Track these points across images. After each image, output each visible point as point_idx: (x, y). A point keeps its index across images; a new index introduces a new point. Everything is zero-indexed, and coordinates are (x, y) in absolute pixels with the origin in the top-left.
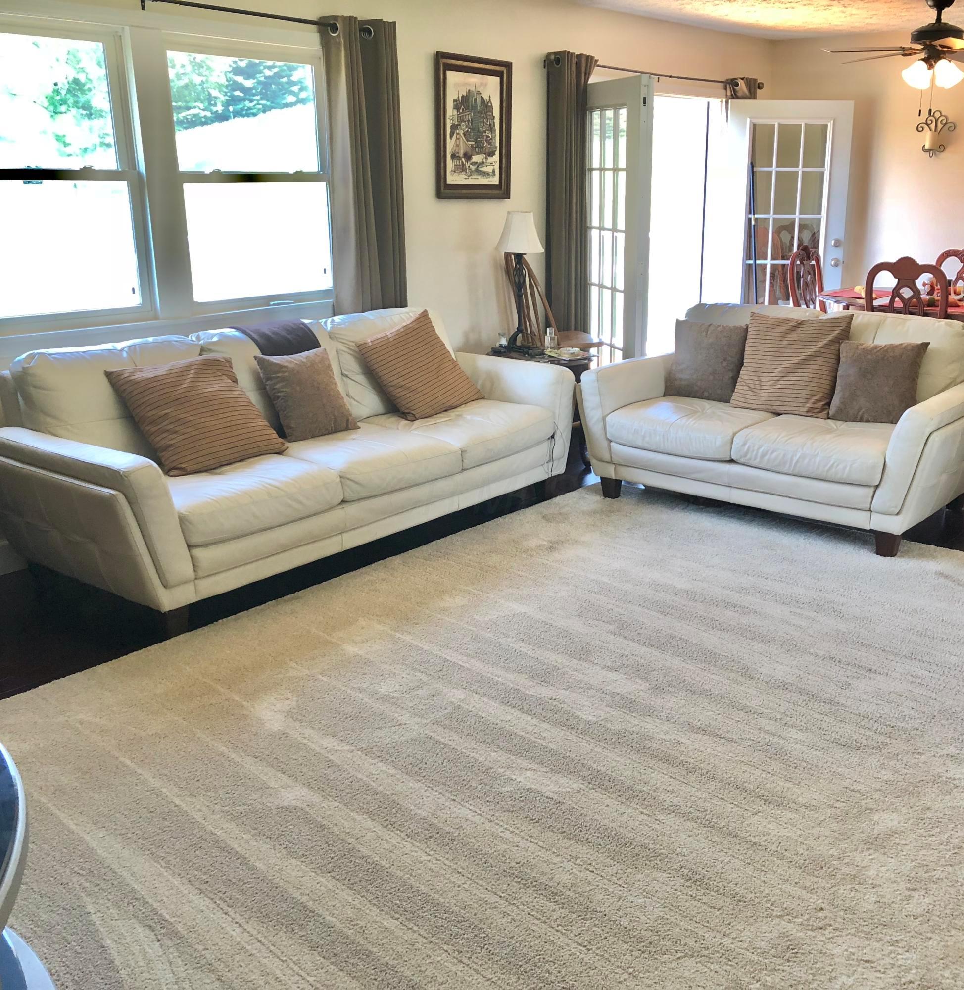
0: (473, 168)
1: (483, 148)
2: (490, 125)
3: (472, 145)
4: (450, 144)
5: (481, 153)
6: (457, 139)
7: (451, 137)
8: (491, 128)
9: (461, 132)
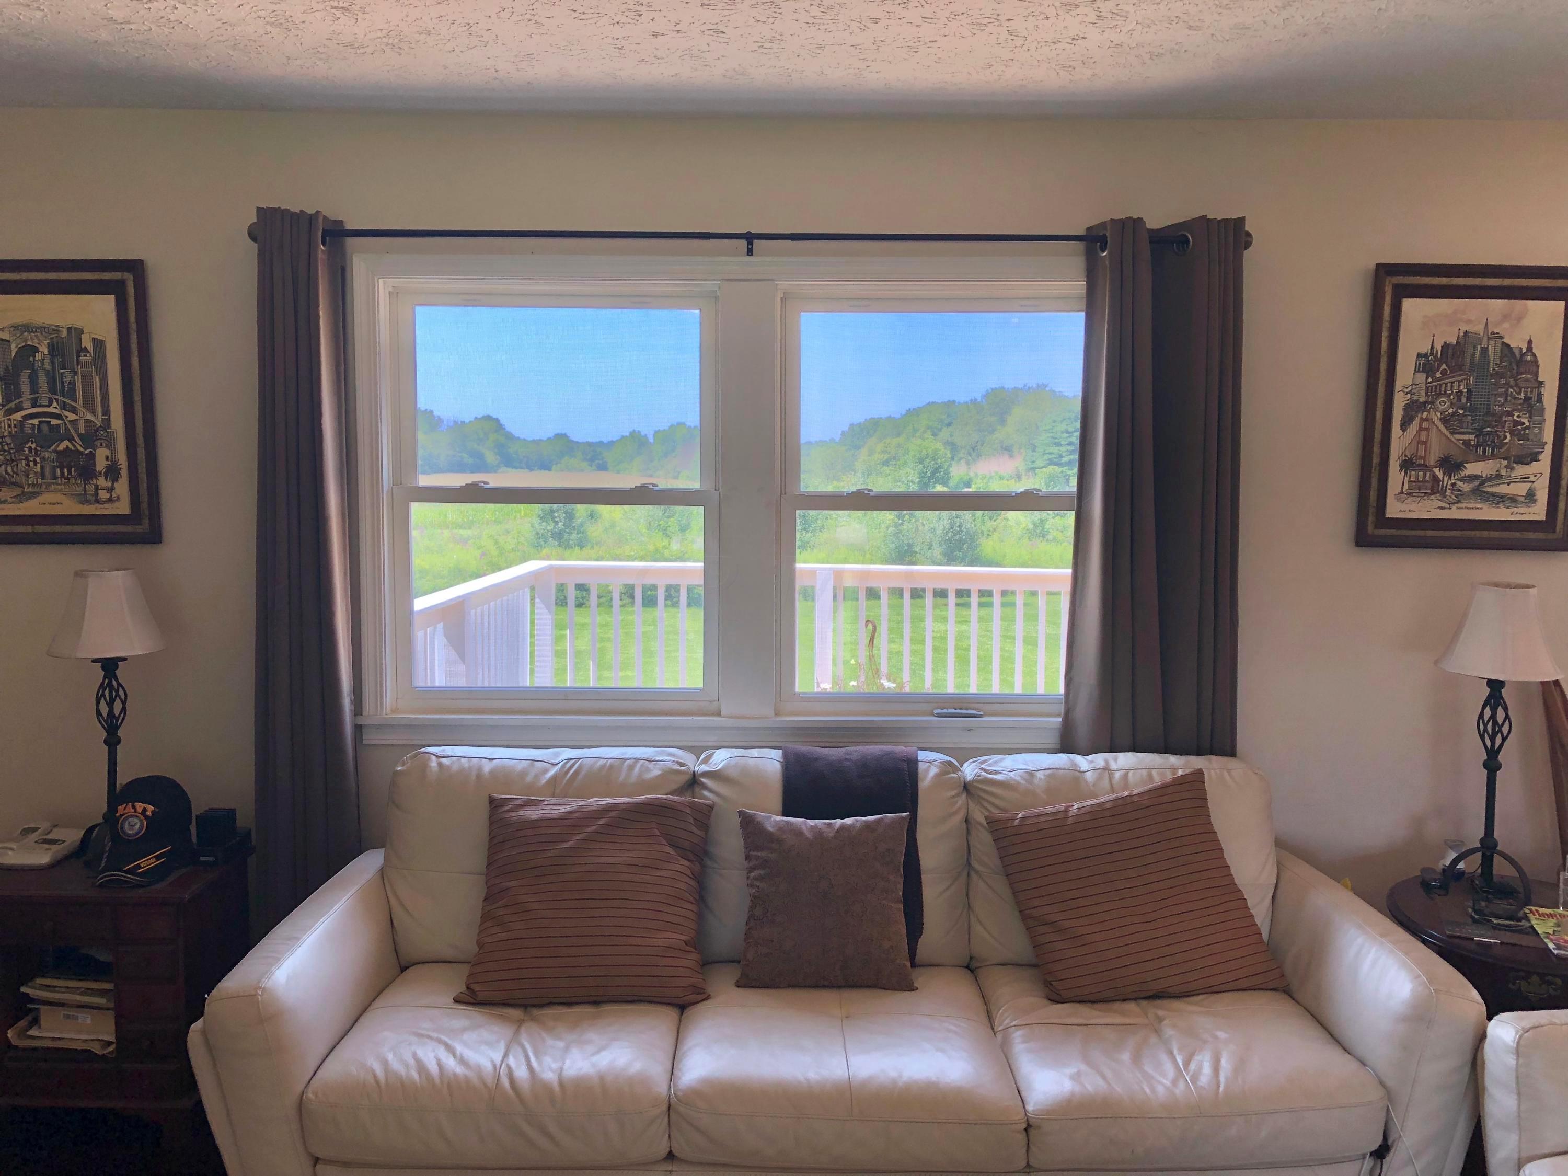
0: (1466, 487)
1: (1500, 447)
2: (1527, 399)
3: (1467, 443)
4: (1400, 442)
5: (1493, 456)
6: (1421, 429)
7: (1404, 426)
8: (1533, 405)
9: (1436, 417)
